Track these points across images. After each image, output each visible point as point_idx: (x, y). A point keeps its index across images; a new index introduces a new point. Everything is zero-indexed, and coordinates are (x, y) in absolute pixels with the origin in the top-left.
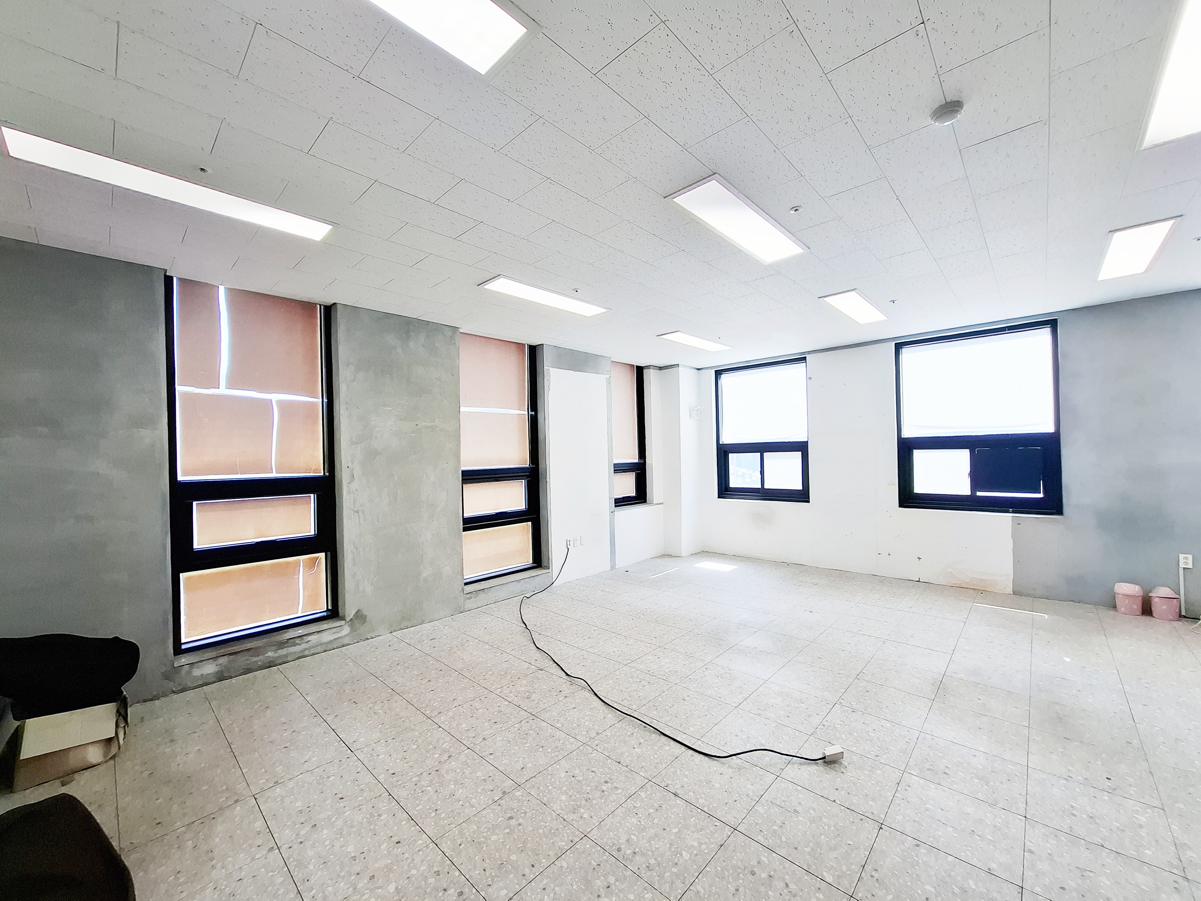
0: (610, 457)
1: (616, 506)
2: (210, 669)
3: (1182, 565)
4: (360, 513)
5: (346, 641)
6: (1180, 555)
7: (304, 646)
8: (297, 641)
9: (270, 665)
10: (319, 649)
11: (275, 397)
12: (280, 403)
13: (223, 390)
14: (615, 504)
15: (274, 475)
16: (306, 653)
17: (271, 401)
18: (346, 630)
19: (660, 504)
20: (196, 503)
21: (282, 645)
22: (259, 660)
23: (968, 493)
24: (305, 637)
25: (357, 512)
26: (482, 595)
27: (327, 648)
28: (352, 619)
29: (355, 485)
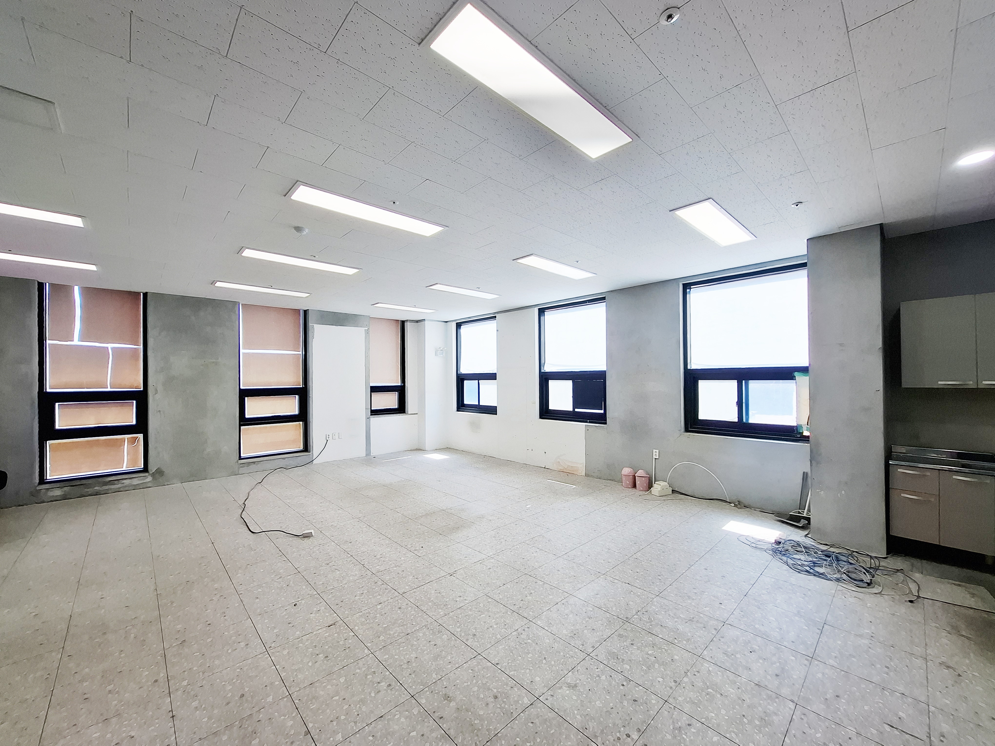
0: (367, 381)
1: (371, 415)
2: (58, 492)
3: (654, 457)
4: (162, 412)
5: (149, 485)
6: (654, 450)
7: (120, 486)
8: (116, 482)
9: (97, 494)
10: (131, 488)
11: (110, 346)
12: (113, 349)
13: (76, 342)
14: (371, 413)
15: (109, 389)
16: (121, 489)
17: (107, 348)
18: (149, 479)
19: (415, 414)
20: (58, 404)
21: (106, 484)
22: (90, 490)
23: (571, 409)
24: (121, 481)
25: (159, 411)
26: (253, 466)
27: (135, 487)
28: (153, 473)
29: (158, 396)
